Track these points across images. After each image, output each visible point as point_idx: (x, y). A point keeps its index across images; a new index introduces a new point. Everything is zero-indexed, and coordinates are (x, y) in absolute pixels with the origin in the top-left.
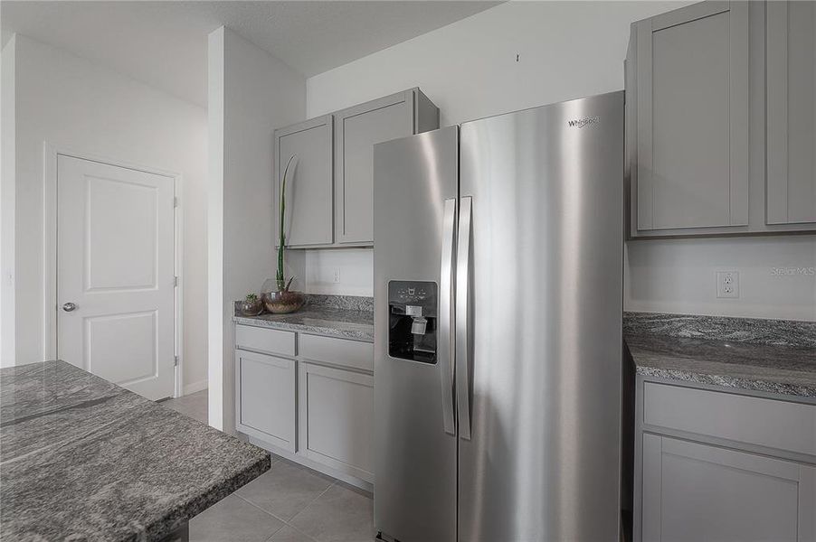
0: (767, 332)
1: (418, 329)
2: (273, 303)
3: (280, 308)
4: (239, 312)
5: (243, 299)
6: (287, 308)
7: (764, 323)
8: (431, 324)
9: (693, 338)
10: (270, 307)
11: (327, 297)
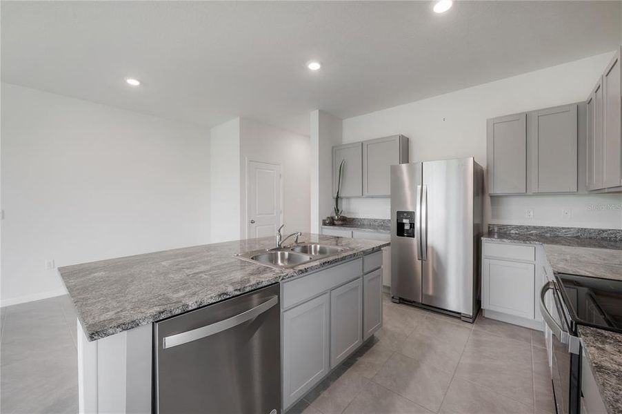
0: (543, 230)
1: (407, 227)
2: (337, 220)
3: (340, 222)
4: (324, 224)
5: (325, 219)
6: (342, 223)
7: (542, 228)
8: (412, 225)
9: (516, 234)
10: (336, 222)
11: (354, 219)
